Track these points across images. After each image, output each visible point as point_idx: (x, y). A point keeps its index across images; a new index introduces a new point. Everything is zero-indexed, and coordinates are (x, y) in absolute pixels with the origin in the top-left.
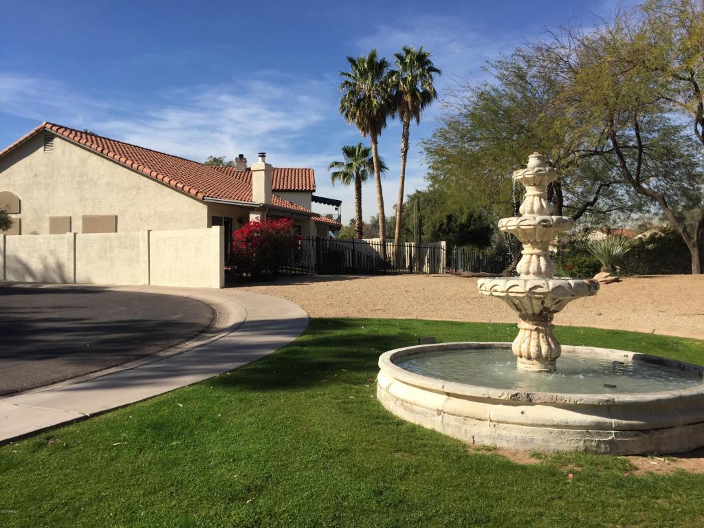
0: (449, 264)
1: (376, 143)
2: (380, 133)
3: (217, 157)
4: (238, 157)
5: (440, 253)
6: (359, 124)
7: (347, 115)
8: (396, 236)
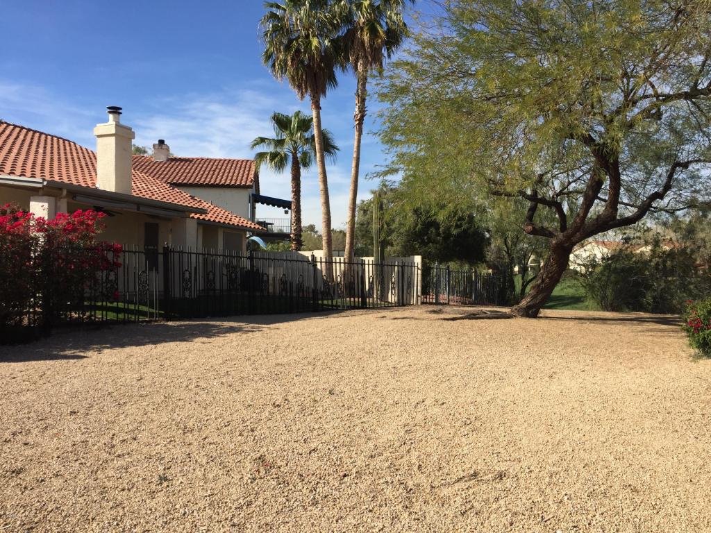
0: (425, 291)
1: (318, 108)
2: (324, 93)
3: (140, 147)
4: (157, 143)
5: (412, 274)
6: (293, 78)
7: (274, 66)
8: (347, 247)
